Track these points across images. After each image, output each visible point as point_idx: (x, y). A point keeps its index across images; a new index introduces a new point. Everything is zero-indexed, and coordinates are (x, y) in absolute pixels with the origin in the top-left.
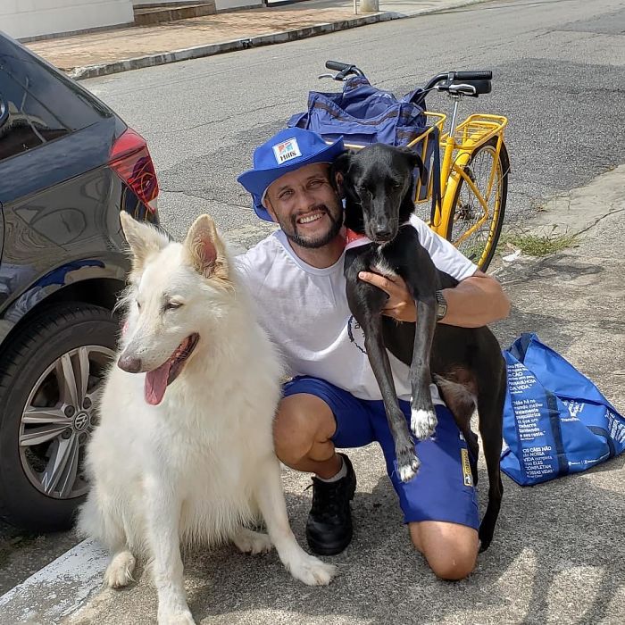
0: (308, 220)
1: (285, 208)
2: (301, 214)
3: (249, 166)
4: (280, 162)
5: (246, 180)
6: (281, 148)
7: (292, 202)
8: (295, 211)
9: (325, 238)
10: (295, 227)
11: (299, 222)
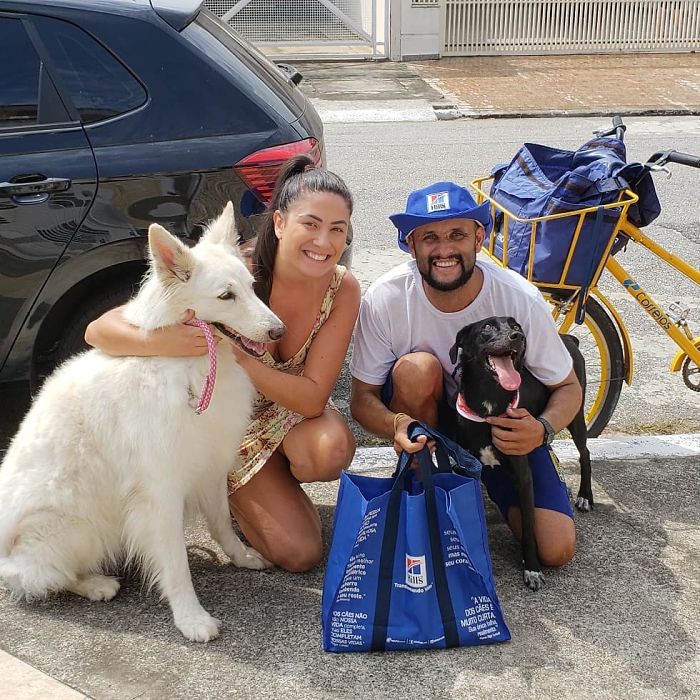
0: (443, 265)
1: (426, 250)
2: (438, 257)
3: (401, 209)
4: (430, 210)
5: (398, 220)
6: (433, 199)
7: (434, 246)
8: (434, 254)
9: (453, 283)
10: (430, 268)
11: (435, 264)
